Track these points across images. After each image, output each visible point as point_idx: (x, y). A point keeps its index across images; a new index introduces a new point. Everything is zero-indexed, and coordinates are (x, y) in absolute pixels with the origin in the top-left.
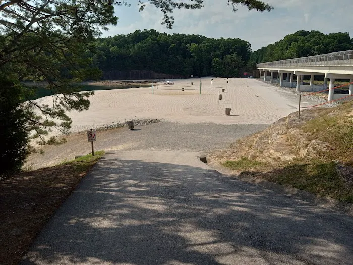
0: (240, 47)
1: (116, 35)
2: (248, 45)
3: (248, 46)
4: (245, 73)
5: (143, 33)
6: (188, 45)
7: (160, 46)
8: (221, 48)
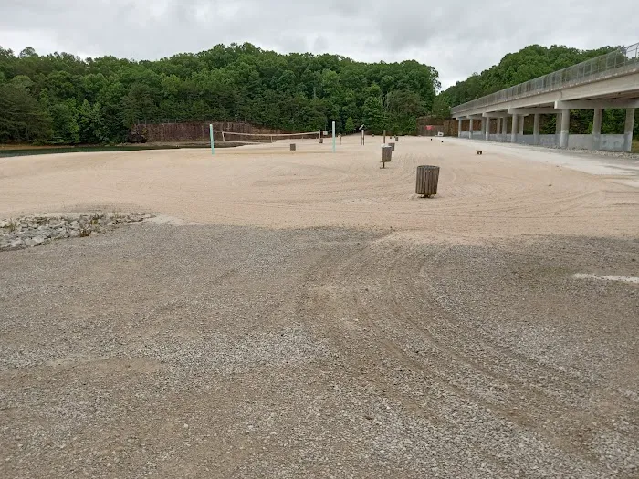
0: (419, 77)
1: (177, 53)
2: (432, 72)
3: (434, 75)
4: (429, 127)
5: (229, 50)
6: (318, 73)
7: (262, 75)
8: (381, 79)
